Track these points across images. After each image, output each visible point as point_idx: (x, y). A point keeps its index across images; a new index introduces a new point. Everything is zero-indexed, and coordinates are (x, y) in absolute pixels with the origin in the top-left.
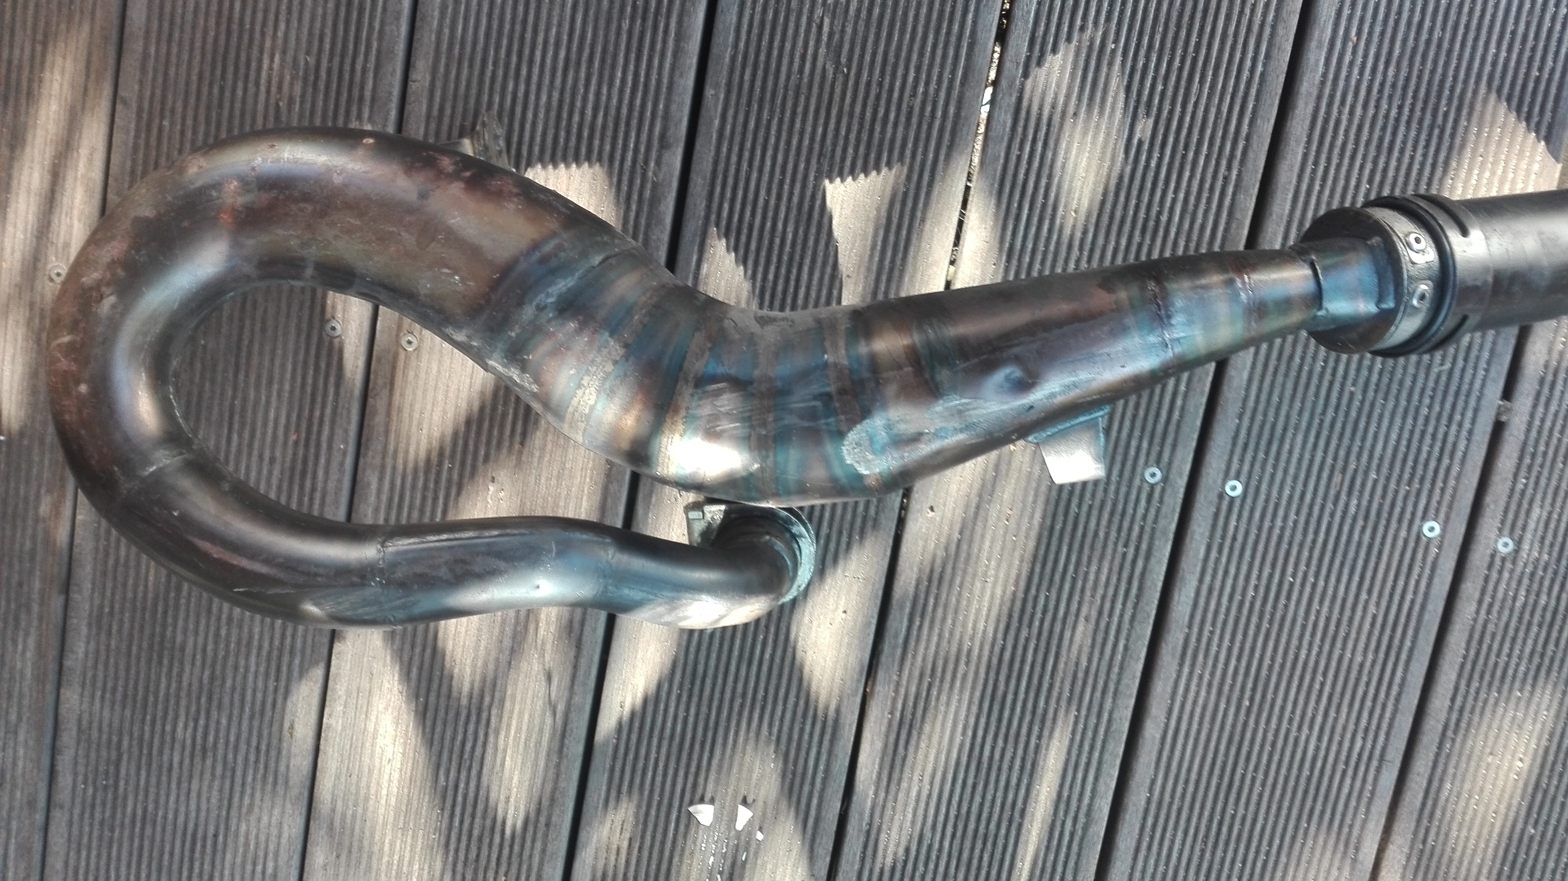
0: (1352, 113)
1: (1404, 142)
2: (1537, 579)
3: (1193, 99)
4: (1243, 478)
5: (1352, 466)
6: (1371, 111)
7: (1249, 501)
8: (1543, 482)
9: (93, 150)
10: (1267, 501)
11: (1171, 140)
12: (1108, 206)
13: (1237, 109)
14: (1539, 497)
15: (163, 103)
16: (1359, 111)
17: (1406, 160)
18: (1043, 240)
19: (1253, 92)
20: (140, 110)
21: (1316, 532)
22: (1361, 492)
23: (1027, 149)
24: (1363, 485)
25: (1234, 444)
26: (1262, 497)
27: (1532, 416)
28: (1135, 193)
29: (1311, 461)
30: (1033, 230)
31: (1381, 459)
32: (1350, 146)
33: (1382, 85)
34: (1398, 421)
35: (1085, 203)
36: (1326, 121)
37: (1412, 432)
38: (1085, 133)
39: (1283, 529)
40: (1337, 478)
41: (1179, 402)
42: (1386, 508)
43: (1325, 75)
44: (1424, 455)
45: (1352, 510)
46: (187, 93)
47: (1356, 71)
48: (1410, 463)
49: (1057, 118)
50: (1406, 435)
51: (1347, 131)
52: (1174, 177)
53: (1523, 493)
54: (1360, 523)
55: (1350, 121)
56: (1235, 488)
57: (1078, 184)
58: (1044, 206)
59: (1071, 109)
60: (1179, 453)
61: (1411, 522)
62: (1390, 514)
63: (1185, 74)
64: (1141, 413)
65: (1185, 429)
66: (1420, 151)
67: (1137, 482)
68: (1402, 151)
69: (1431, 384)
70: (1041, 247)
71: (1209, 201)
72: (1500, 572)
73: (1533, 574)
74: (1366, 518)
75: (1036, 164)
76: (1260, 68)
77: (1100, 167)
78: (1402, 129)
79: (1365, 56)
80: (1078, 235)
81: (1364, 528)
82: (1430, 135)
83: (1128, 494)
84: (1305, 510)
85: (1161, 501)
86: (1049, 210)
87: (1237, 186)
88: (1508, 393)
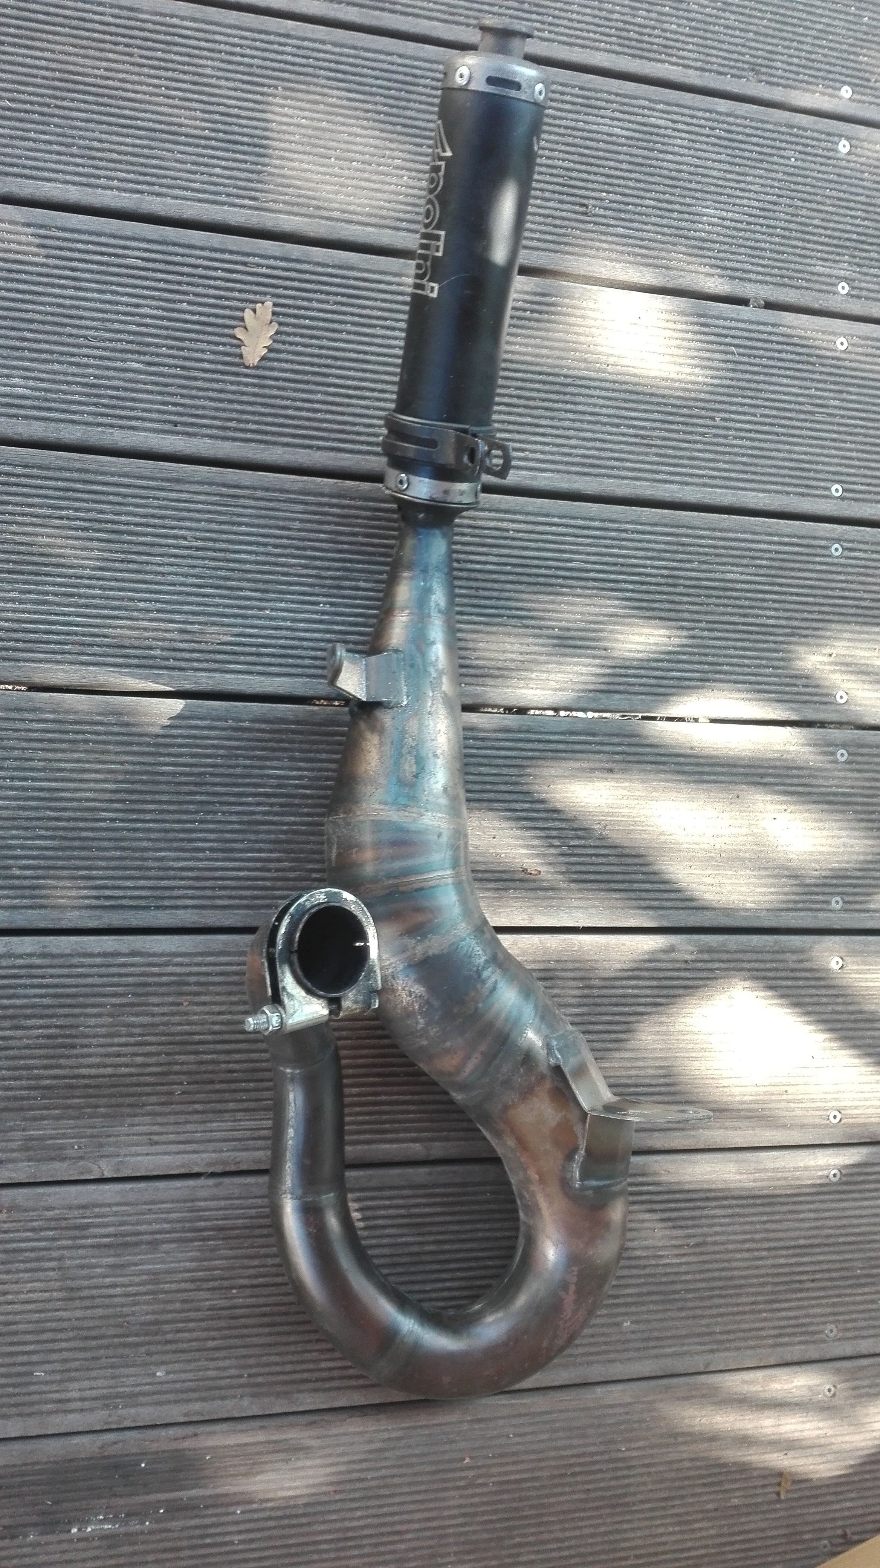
0: (575, 447)
1: (589, 405)
2: (862, 262)
3: (584, 565)
4: (828, 485)
5: (809, 408)
6: (572, 433)
7: (843, 478)
8: (798, 267)
9: (744, 1382)
10: (840, 465)
11: (613, 577)
12: (663, 614)
13: (586, 532)
14: (809, 269)
15: (703, 1334)
16: (573, 442)
17: (601, 401)
18: (692, 658)
19: (573, 522)
20: (711, 1351)
21: (856, 426)
22: (825, 398)
23: (633, 680)
24: (820, 398)
25: (807, 495)
26: (839, 469)
27: (756, 282)
28: (652, 597)
29: (810, 437)
30: (687, 666)
31: (801, 387)
32: (598, 444)
33: (552, 427)
34: (774, 379)
35: (663, 632)
36: (583, 465)
37: (780, 368)
38: (617, 640)
39: (857, 451)
40: (819, 417)
41: (786, 540)
42: (833, 379)
43: (552, 471)
44: (793, 357)
45: (837, 403)
46: (694, 1317)
47: (547, 448)
48: (800, 366)
49: (610, 663)
50: (782, 372)
51: (588, 449)
52: (637, 570)
53: (807, 280)
54: (844, 396)
55: (581, 447)
56: (836, 490)
57: (652, 640)
58: (668, 661)
59: (603, 653)
60: (821, 534)
61: (838, 359)
62: (836, 375)
63: (568, 574)
64: (798, 565)
65: (804, 532)
66: (593, 392)
67: (842, 561)
68: (595, 405)
69: (746, 359)
70: (697, 658)
71: (648, 542)
72: (861, 289)
73: (859, 265)
74: (841, 392)
75: (642, 672)
76: (556, 520)
77: (638, 625)
78: (580, 408)
79: (536, 443)
80: (684, 633)
81: (848, 393)
82: (581, 386)
83: (852, 566)
84: (843, 437)
85: (852, 541)
86: (672, 657)
87: (636, 523)
88: (744, 302)
